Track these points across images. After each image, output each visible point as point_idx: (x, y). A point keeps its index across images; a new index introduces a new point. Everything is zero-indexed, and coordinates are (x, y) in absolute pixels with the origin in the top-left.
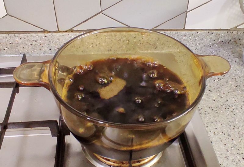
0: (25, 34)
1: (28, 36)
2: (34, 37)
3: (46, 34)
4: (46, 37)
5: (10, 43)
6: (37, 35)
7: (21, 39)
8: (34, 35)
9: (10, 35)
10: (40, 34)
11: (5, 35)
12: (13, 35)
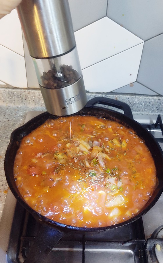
0: (144, 97)
1: (145, 98)
2: (150, 99)
3: (160, 98)
4: (159, 100)
5: (129, 103)
6: (153, 98)
7: (139, 100)
8: (151, 98)
9: (132, 96)
10: (155, 98)
11: (128, 96)
12: (134, 97)
